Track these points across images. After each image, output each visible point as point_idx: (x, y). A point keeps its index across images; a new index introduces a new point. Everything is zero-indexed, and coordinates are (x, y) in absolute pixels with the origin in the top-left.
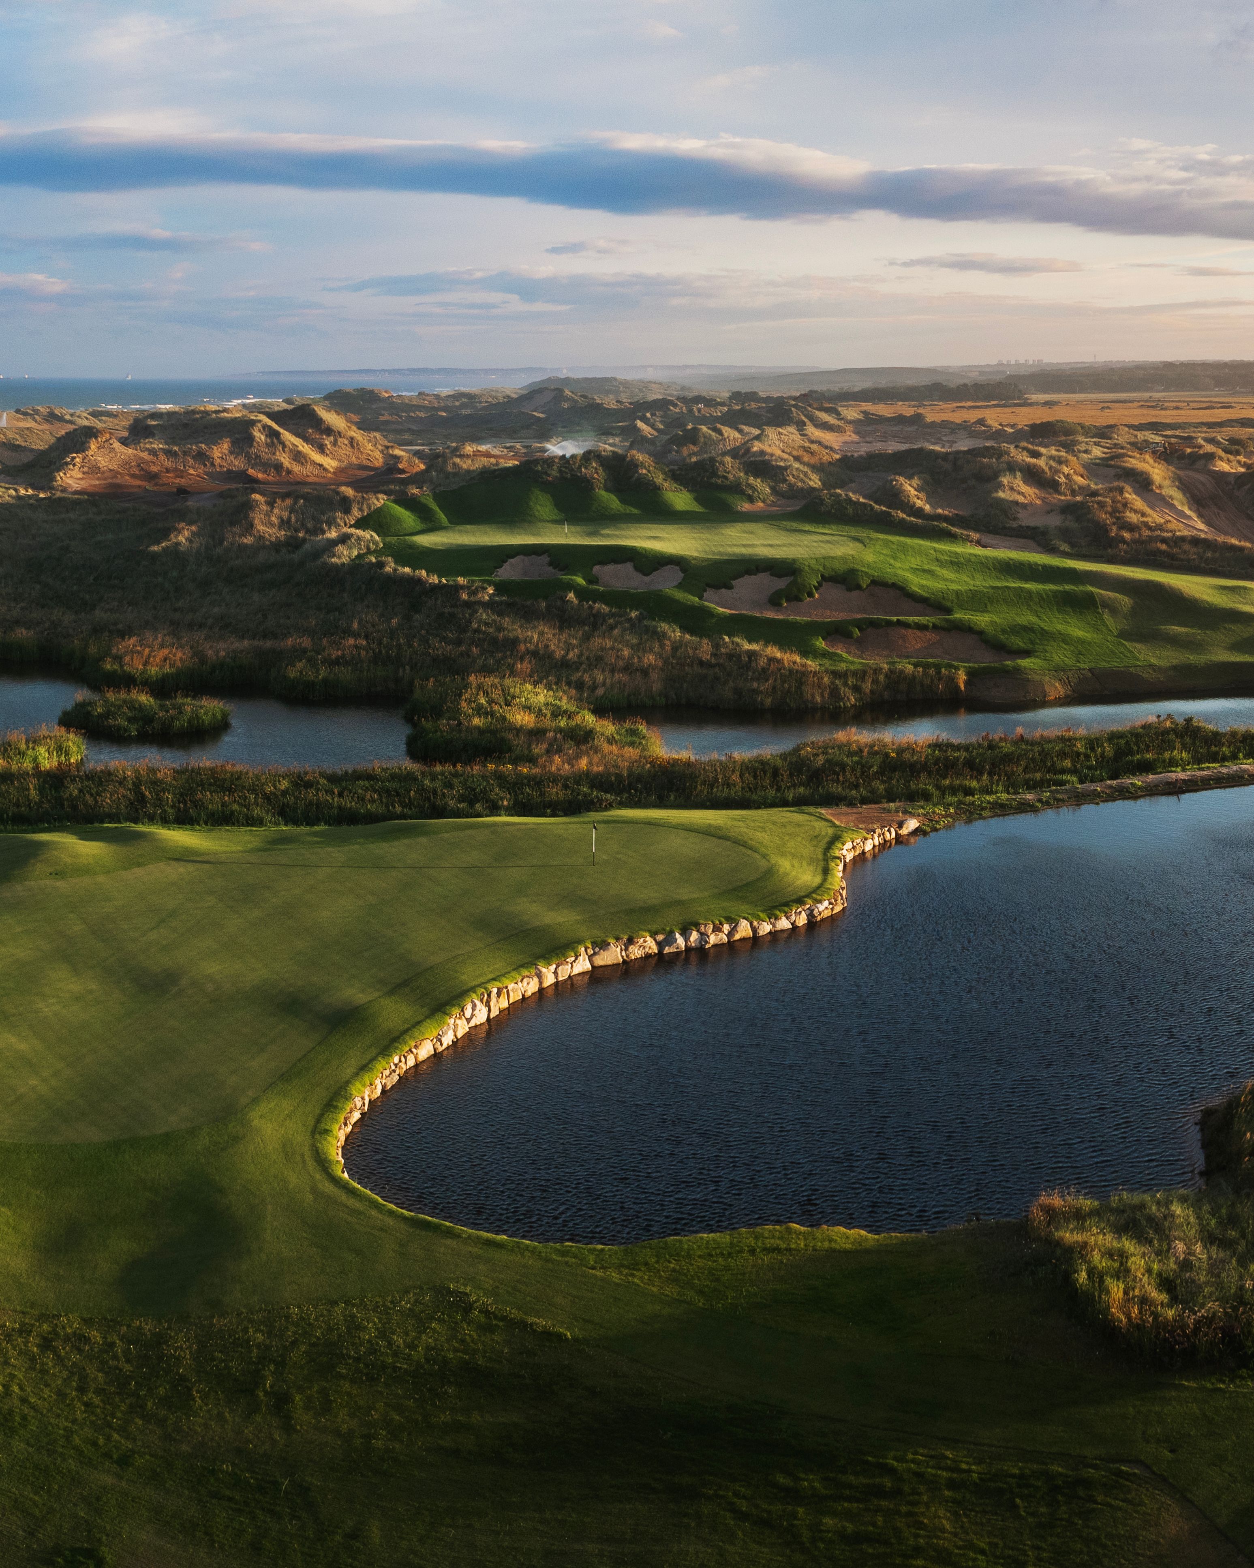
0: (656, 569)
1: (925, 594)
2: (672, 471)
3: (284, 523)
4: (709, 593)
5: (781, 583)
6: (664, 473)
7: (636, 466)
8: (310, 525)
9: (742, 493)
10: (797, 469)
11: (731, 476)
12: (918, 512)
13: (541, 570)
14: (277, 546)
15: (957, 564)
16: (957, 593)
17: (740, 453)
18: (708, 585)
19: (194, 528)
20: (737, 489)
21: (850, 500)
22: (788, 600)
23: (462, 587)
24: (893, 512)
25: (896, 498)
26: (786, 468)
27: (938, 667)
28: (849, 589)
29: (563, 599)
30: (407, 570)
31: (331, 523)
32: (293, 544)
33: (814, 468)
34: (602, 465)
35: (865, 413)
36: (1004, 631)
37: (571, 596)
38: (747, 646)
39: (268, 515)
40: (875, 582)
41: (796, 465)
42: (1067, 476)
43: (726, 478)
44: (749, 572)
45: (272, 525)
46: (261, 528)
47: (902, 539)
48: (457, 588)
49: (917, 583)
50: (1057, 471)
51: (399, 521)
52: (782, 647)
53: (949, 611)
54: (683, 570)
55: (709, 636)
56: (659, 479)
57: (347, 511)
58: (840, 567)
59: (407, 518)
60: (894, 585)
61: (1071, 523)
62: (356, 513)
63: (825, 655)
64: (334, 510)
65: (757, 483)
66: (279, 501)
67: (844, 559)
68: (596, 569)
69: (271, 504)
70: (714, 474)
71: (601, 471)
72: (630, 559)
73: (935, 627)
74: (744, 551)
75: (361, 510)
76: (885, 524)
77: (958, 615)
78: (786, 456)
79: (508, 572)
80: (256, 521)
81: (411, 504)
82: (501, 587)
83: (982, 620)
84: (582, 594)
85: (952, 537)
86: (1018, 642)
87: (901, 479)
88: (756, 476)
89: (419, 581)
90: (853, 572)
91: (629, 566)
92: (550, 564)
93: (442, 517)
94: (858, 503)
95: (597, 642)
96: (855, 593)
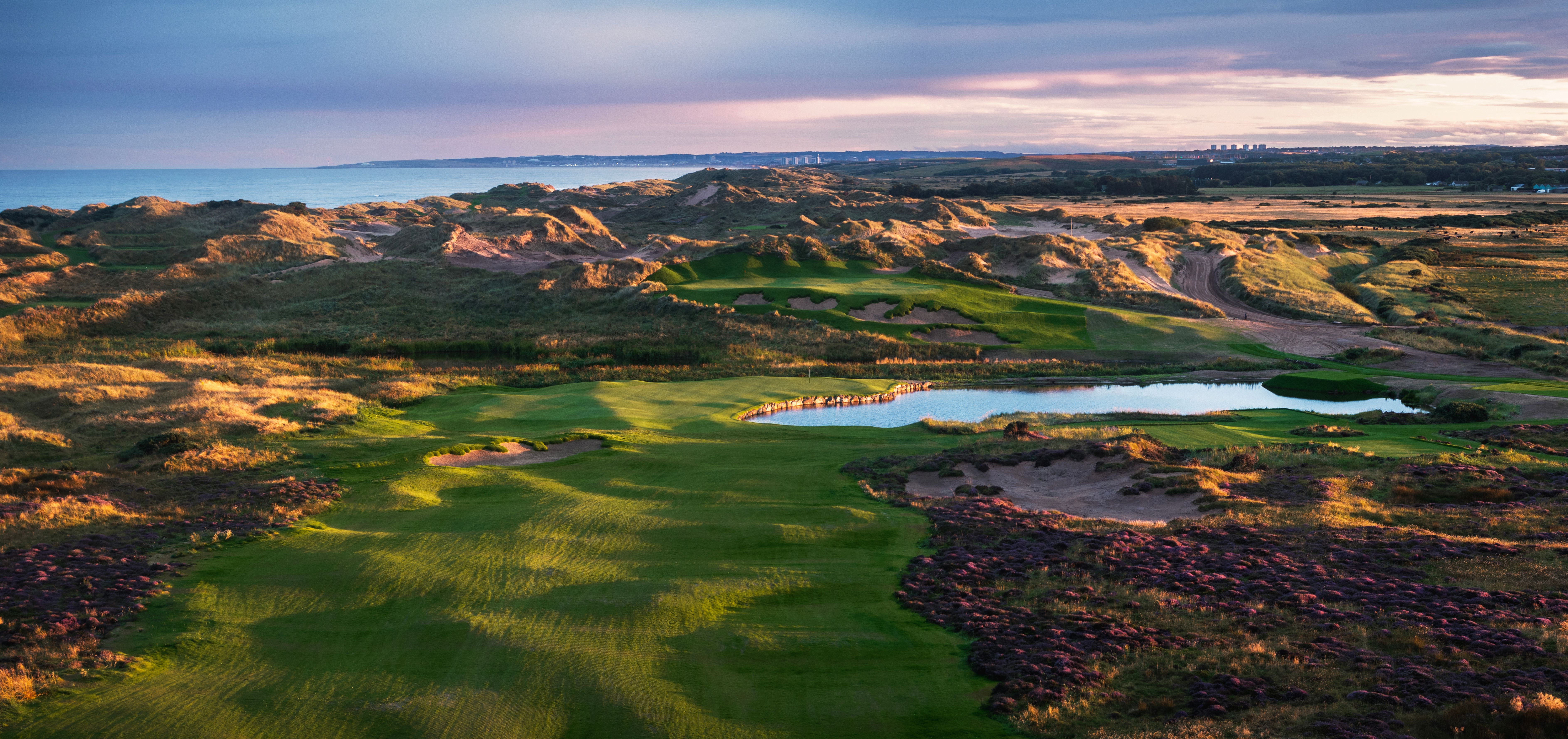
0: (822, 301)
1: (970, 314)
2: (833, 249)
3: (605, 279)
4: (852, 312)
5: (892, 307)
6: (828, 250)
7: (811, 246)
8: (620, 280)
9: (875, 261)
10: (911, 248)
11: (869, 252)
12: (983, 275)
13: (759, 300)
14: (602, 291)
15: (996, 301)
16: (989, 314)
17: (876, 239)
18: (851, 308)
19: (552, 282)
20: (872, 259)
21: (939, 266)
22: (895, 315)
23: (718, 309)
24: (965, 273)
25: (970, 265)
26: (902, 248)
27: (967, 345)
28: (929, 311)
29: (773, 315)
30: (686, 301)
31: (633, 278)
32: (611, 290)
33: (922, 248)
34: (790, 245)
35: (1009, 208)
36: (1010, 332)
37: (777, 313)
38: (869, 335)
39: (595, 274)
40: (943, 308)
41: (910, 246)
42: (1088, 255)
43: (865, 253)
44: (874, 301)
45: (598, 280)
46: (592, 282)
47: (966, 288)
48: (715, 309)
49: (967, 309)
50: (1081, 252)
51: (671, 277)
52: (887, 335)
53: (982, 322)
54: (838, 301)
55: (849, 331)
56: (824, 253)
57: (641, 272)
58: (925, 299)
59: (676, 276)
60: (954, 309)
61: (1079, 282)
62: (646, 273)
63: (911, 339)
64: (633, 271)
65: (885, 256)
66: (600, 266)
67: (928, 296)
68: (789, 300)
69: (596, 268)
70: (858, 250)
71: (789, 248)
72: (809, 295)
73: (972, 329)
74: (872, 291)
75: (649, 271)
76: (959, 279)
77: (987, 324)
78: (904, 240)
79: (743, 302)
80: (589, 278)
81: (677, 268)
82: (738, 309)
83: (999, 327)
84: (782, 312)
85: (999, 288)
86: (1015, 337)
87: (976, 255)
88: (884, 252)
89: (693, 306)
90: (932, 302)
91: (808, 299)
92: (764, 298)
93: (695, 275)
94: (944, 268)
95: (791, 333)
96: (932, 313)
